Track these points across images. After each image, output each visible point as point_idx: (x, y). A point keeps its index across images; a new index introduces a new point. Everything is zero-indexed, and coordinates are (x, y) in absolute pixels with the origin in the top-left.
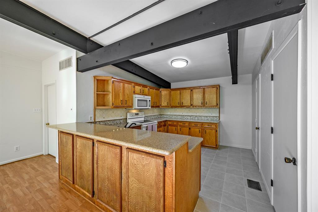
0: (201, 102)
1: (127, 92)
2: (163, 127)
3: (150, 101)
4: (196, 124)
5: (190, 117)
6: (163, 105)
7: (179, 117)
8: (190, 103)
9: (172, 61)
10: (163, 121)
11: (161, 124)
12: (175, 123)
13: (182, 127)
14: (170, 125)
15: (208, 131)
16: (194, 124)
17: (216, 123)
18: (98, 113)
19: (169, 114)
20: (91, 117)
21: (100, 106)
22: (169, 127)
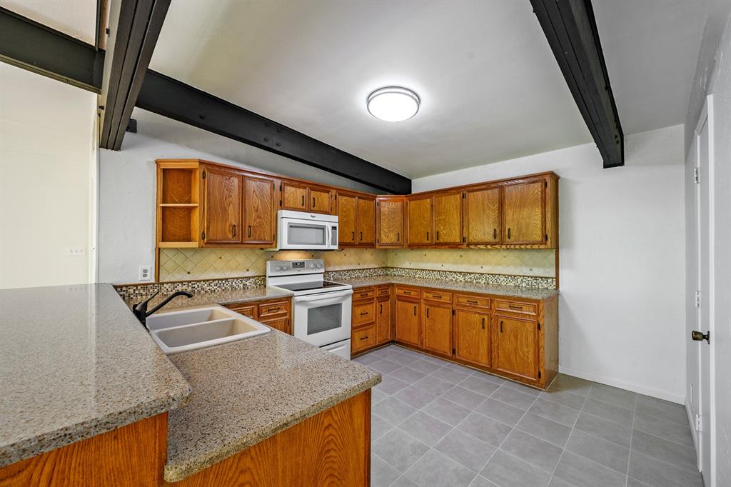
0: (492, 232)
1: (253, 201)
2: (376, 304)
3: (334, 228)
4: (473, 299)
5: (464, 275)
6: (384, 240)
7: (432, 275)
8: (458, 233)
9: (372, 94)
10: (379, 286)
11: (370, 294)
12: (413, 293)
13: (431, 306)
14: (400, 298)
15: (509, 325)
16: (465, 300)
17: (538, 301)
18: (168, 261)
19: (407, 265)
20: (145, 271)
21: (175, 241)
22: (399, 303)
